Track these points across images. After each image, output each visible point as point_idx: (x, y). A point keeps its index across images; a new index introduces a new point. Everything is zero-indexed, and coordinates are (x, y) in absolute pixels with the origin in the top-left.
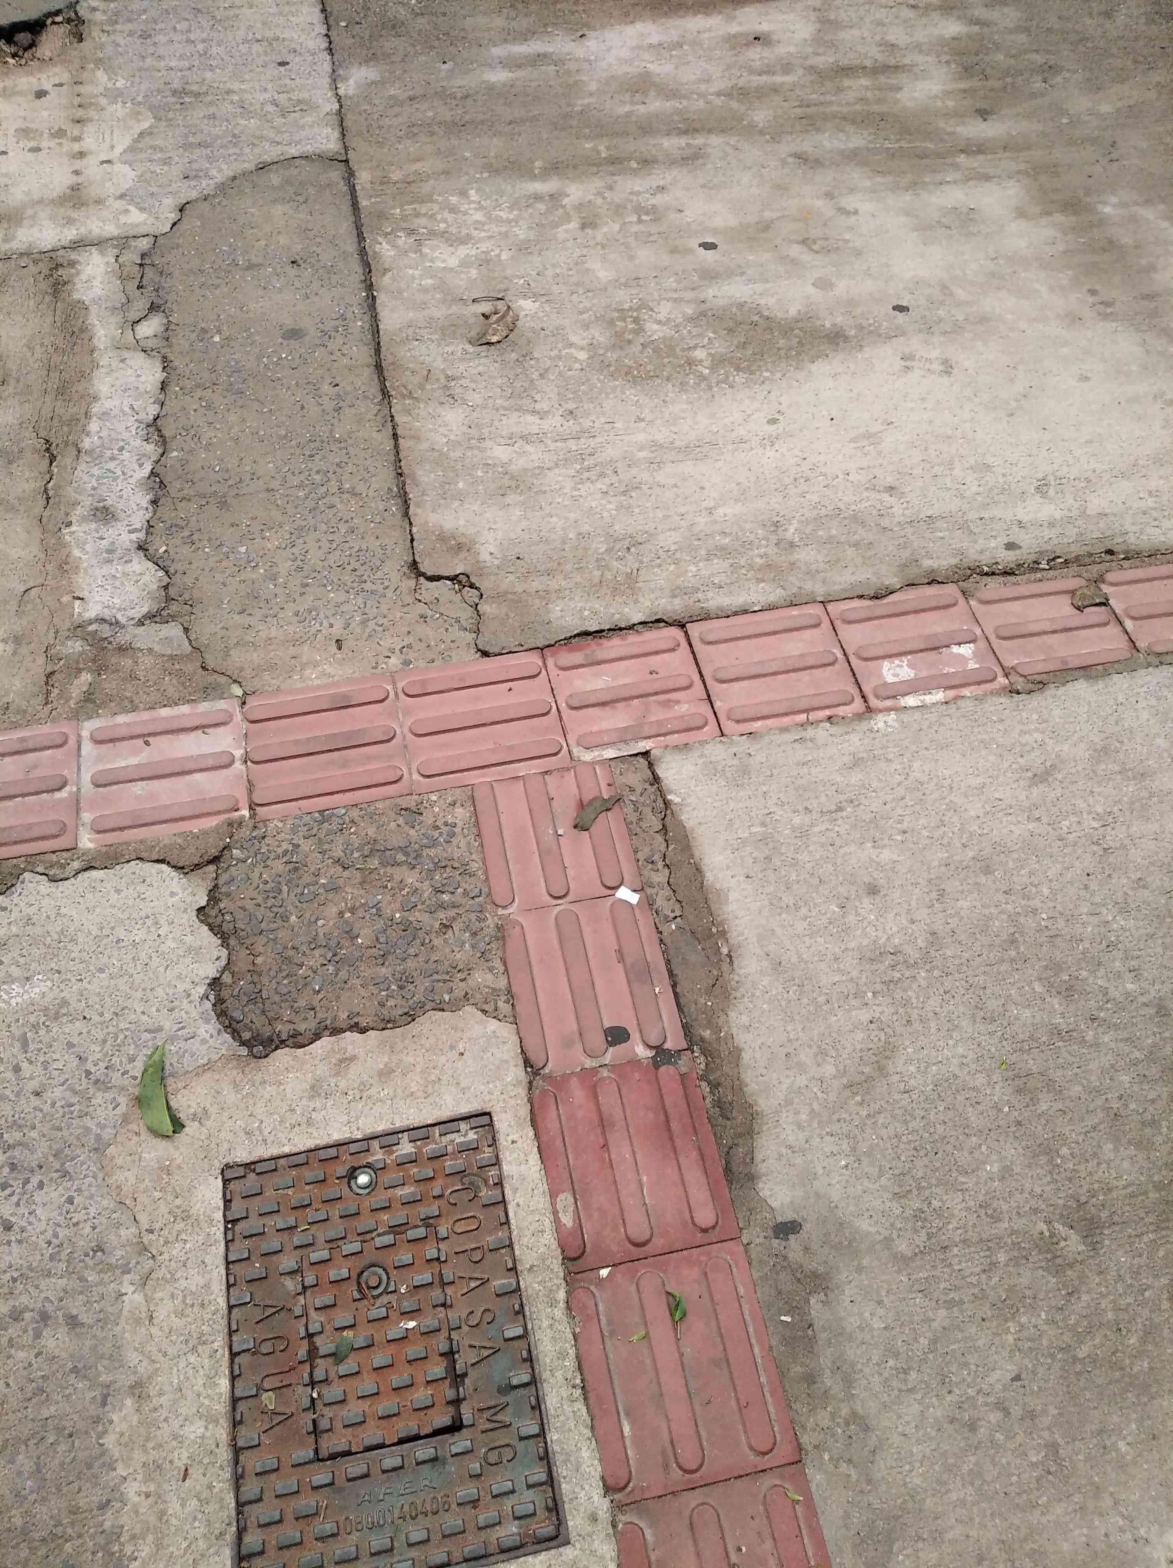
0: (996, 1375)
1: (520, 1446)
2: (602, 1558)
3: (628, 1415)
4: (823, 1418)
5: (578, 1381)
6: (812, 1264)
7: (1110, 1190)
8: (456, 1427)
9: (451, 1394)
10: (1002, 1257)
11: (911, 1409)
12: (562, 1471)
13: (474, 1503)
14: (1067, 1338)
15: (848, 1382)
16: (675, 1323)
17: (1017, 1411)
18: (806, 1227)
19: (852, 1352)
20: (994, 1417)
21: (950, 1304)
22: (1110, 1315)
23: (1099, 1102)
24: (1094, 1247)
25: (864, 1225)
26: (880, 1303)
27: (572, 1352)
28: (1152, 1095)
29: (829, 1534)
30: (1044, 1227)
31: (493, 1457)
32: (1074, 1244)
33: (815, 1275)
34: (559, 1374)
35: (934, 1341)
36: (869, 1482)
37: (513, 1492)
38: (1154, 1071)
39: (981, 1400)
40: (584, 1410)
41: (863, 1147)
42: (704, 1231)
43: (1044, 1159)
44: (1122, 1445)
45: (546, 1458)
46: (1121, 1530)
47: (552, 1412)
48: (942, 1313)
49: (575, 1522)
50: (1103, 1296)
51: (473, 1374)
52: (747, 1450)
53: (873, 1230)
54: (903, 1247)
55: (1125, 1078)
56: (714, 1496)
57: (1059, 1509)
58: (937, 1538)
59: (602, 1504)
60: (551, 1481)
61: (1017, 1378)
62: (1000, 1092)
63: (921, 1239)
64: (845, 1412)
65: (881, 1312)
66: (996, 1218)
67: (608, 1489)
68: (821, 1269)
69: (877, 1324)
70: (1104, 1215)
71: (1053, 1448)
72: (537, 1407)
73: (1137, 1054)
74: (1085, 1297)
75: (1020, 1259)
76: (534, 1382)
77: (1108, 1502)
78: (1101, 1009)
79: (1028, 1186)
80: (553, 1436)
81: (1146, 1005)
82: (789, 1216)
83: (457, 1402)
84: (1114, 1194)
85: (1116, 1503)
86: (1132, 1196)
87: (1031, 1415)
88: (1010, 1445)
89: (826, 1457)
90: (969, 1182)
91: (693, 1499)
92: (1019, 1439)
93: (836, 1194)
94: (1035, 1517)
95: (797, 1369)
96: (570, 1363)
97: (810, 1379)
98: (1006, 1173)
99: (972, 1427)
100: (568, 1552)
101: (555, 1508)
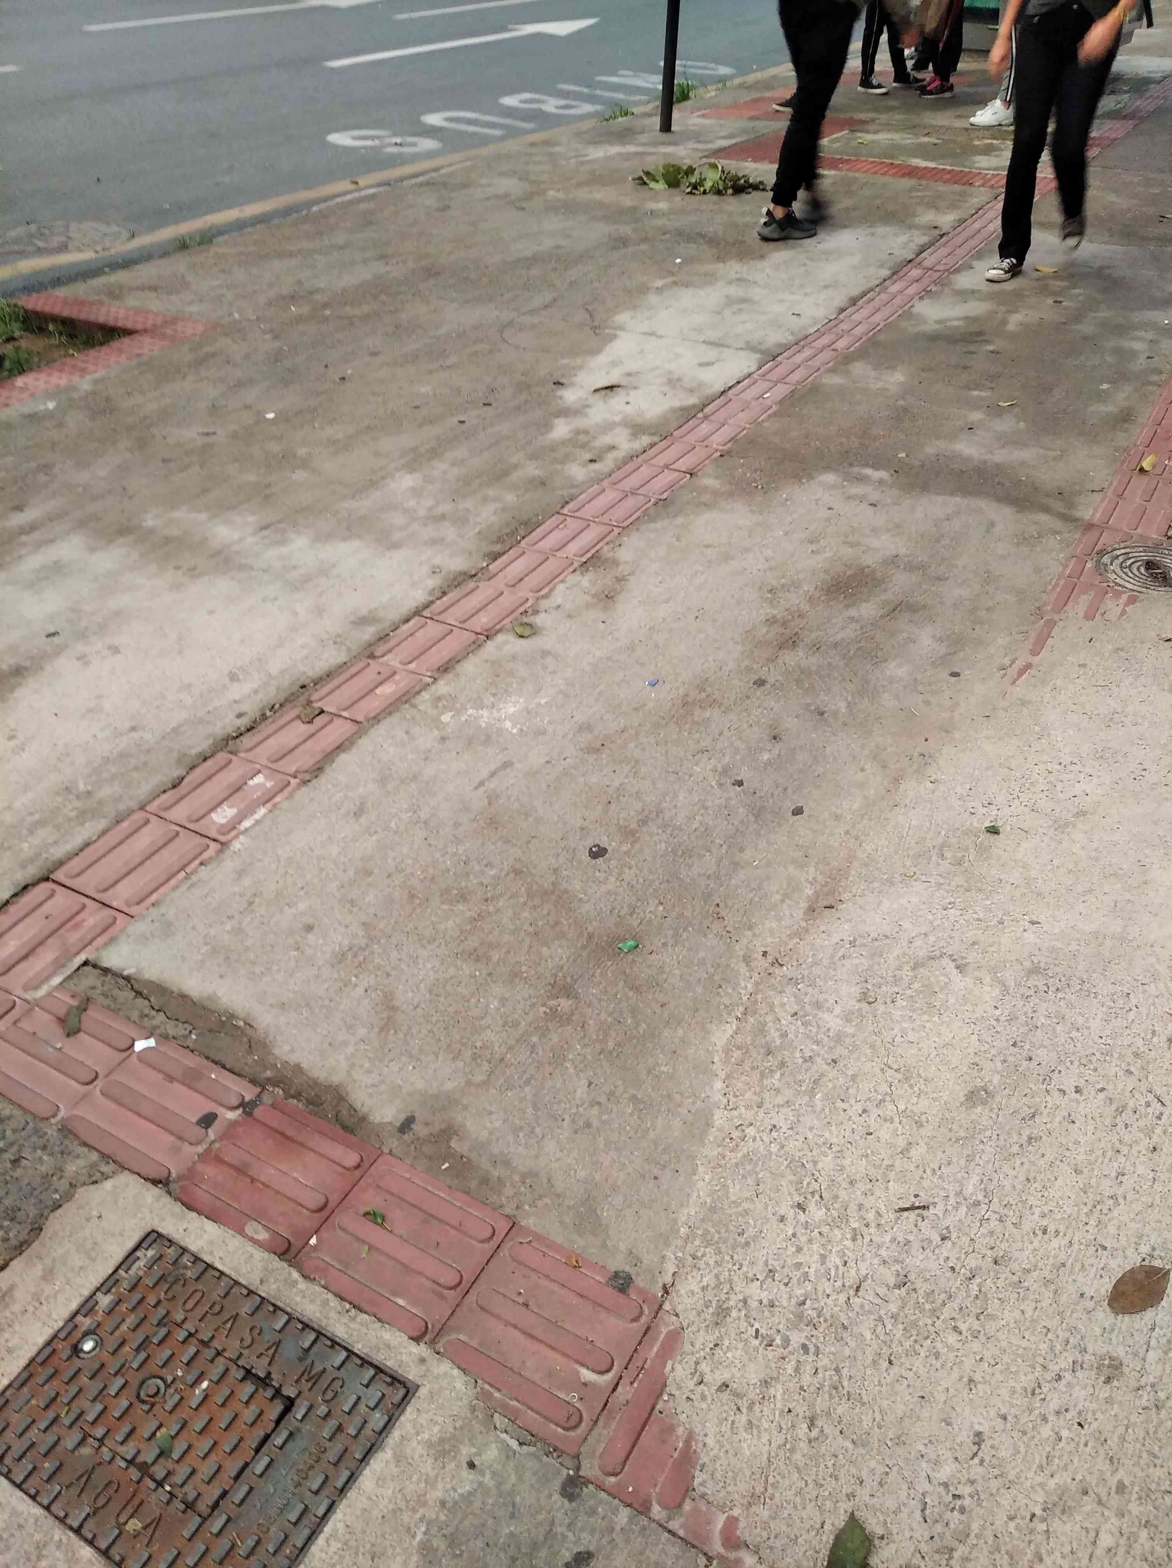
0: (579, 1091)
1: (342, 1373)
2: (445, 1374)
3: (395, 1294)
4: (509, 1191)
5: (348, 1306)
6: (436, 1129)
7: (562, 967)
8: (290, 1404)
9: (269, 1393)
10: (535, 1039)
11: (551, 1146)
12: (379, 1358)
13: (340, 1428)
14: (598, 1047)
15: (507, 1163)
16: (381, 1225)
17: (603, 1099)
18: (416, 1115)
19: (495, 1150)
20: (595, 1111)
21: (528, 1082)
22: (609, 1019)
23: (522, 934)
24: (576, 997)
25: (449, 1086)
26: (491, 1113)
27: (330, 1296)
28: (545, 912)
29: (559, 1240)
30: (543, 1009)
31: (329, 1395)
32: (565, 1004)
33: (443, 1131)
34: (333, 1315)
35: (535, 1107)
36: (559, 1196)
37: (359, 1398)
38: (537, 901)
39: (581, 1109)
40: (365, 1316)
41: (415, 1052)
42: (358, 1166)
43: (517, 980)
44: (662, 1068)
45: (365, 1362)
46: (693, 1103)
47: (346, 1336)
48: (527, 1089)
49: (412, 1374)
50: (598, 1014)
51: (274, 1370)
52: (481, 1245)
53: (456, 1083)
54: (479, 1078)
55: (526, 914)
56: (482, 1285)
57: (660, 1122)
58: (615, 1188)
59: (421, 1350)
60: (379, 1370)
61: (590, 1084)
62: (467, 968)
63: (486, 1066)
64: (517, 1178)
65: (494, 1117)
66: (516, 1025)
67: (417, 1339)
68: (443, 1126)
69: (497, 1124)
70: (569, 980)
71: (634, 1098)
72: (334, 1343)
73: (522, 900)
74: (591, 1022)
75: (544, 1033)
76: (320, 1334)
77: (677, 1097)
78: (486, 893)
79: (520, 998)
80: (358, 1348)
81: (507, 874)
82: (402, 1117)
83: (278, 1392)
84: (565, 968)
85: (682, 1094)
86: (575, 961)
87: (611, 1095)
88: (613, 1115)
89: (527, 1207)
90: (488, 1020)
91: (472, 1297)
92: (615, 1109)
93: (420, 1085)
94: (652, 1135)
95: (473, 1184)
96: (334, 1302)
97: (485, 1181)
98: (503, 1001)
99: (588, 1125)
100: (423, 1392)
101: (395, 1380)
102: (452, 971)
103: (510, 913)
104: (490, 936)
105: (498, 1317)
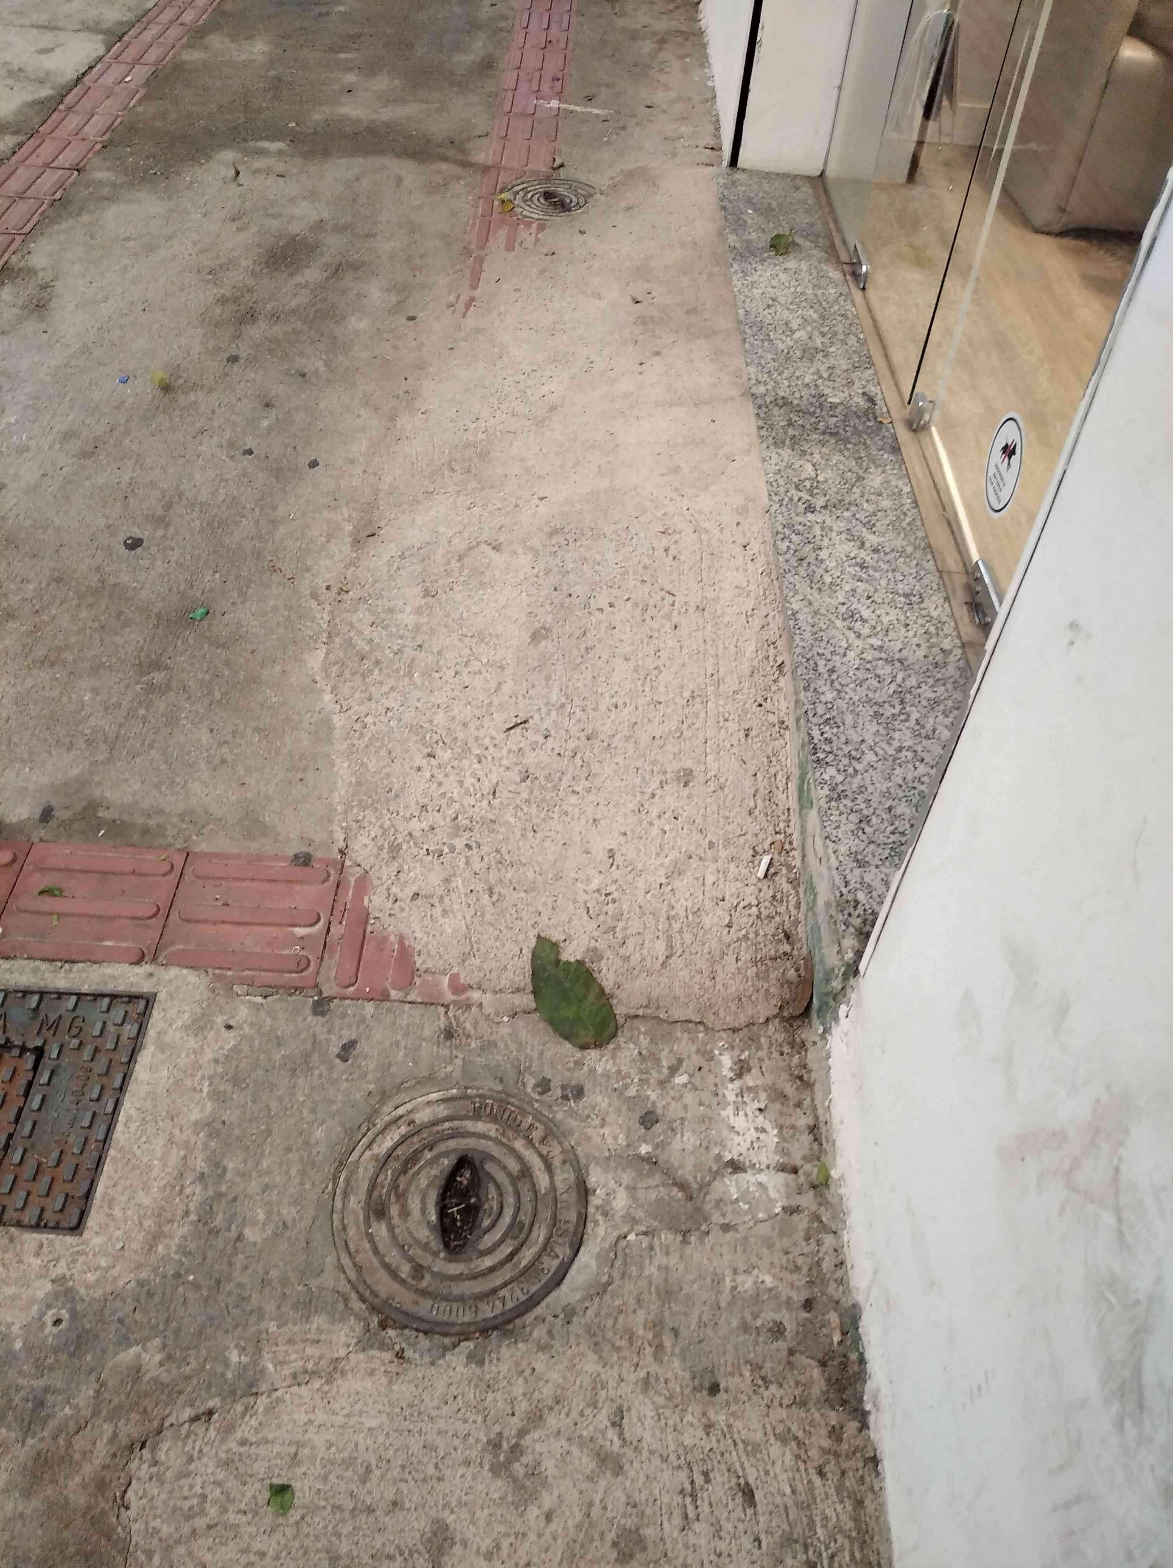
0: (204, 741)
1: (78, 1012)
2: (177, 977)
3: (100, 940)
4: (171, 831)
5: (59, 964)
6: (78, 807)
7: (142, 648)
8: (39, 1053)
9: (16, 1052)
10: (142, 712)
11: (196, 787)
12: (109, 988)
13: (97, 1050)
14: (206, 701)
15: (161, 812)
16: (61, 896)
17: (229, 738)
18: (53, 803)
19: (145, 805)
20: (225, 749)
21: (151, 746)
22: (207, 677)
23: (88, 632)
24: (167, 668)
25: (75, 772)
26: (126, 780)
27: (37, 963)
28: (103, 607)
29: (236, 851)
30: (139, 687)
31: (75, 1031)
32: (159, 677)
33: (86, 808)
34: (47, 975)
35: (166, 762)
36: (221, 820)
37: (104, 1023)
38: (90, 600)
39: (212, 752)
40: (81, 965)
41: (26, 756)
42: (14, 861)
43: (101, 670)
44: (274, 700)
45: (97, 996)
46: (311, 717)
47: (69, 985)
48: (153, 752)
49: (146, 987)
50: (195, 676)
51: (9, 1034)
52: (166, 878)
53: (81, 768)
54: (101, 758)
55: (84, 614)
56: (179, 904)
57: (287, 739)
58: (268, 799)
59: (146, 968)
60: (113, 996)
61: (211, 731)
62: (44, 675)
63: (103, 746)
64: (175, 820)
65: (132, 781)
66: (118, 706)
67: (138, 963)
68: (84, 804)
69: (137, 786)
70: (153, 656)
71: (257, 729)
72: (60, 995)
73: (74, 603)
74: (191, 683)
75: (149, 705)
76: (42, 993)
77: (296, 718)
78: (33, 606)
79: (111, 684)
80: (85, 989)
81: (48, 585)
82: (39, 811)
83: (23, 1049)
84: (146, 649)
85: (299, 714)
86: (152, 640)
87: (234, 733)
88: (243, 748)
89: (194, 838)
90: (88, 710)
91: (174, 916)
92: (243, 742)
93: (45, 780)
94: (284, 751)
95: (136, 837)
96: (44, 966)
97: (146, 831)
98: (96, 691)
99: (223, 761)
100: (162, 996)
101: (132, 998)
102: (29, 682)
103: (67, 616)
104: (56, 641)
105: (205, 921)
